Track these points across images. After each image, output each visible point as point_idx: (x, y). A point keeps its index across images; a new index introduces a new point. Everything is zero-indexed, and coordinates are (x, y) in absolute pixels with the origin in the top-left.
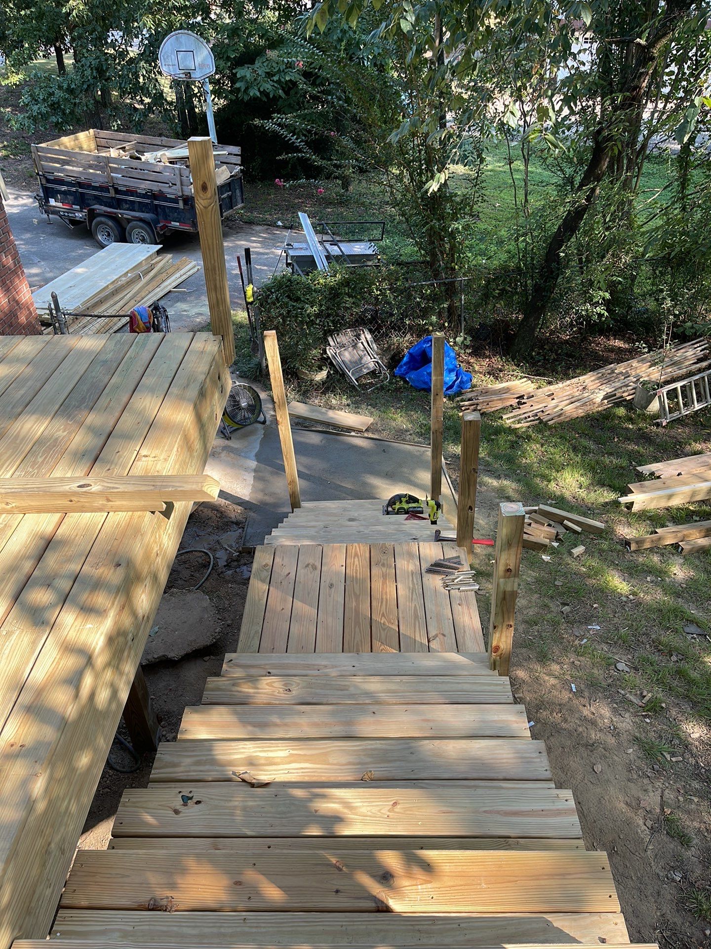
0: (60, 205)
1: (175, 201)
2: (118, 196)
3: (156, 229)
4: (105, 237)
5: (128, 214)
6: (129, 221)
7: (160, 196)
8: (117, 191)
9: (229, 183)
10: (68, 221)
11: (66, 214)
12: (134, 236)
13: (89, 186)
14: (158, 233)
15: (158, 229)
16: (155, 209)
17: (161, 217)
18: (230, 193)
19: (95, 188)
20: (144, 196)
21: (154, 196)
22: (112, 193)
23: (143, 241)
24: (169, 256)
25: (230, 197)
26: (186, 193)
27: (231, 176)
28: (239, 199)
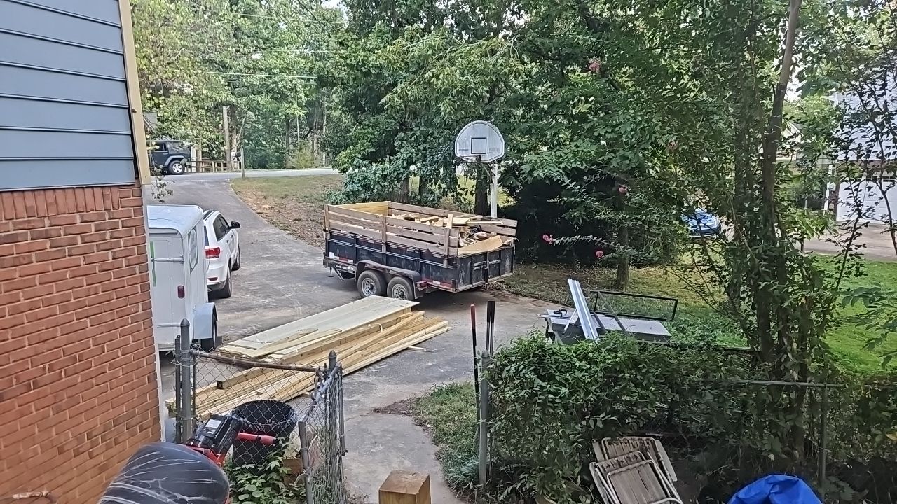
0: (338, 258)
1: (441, 261)
2: (389, 253)
3: (416, 286)
4: (368, 290)
5: (394, 270)
6: (393, 276)
7: (428, 255)
8: (388, 248)
9: (500, 251)
10: (340, 274)
11: (341, 267)
12: (394, 291)
13: (366, 243)
14: (417, 289)
15: (418, 285)
16: (420, 267)
17: (424, 276)
18: (499, 261)
19: (370, 245)
20: (412, 254)
21: (420, 254)
22: (384, 250)
23: (402, 296)
24: (421, 313)
25: (499, 264)
26: (451, 254)
27: (503, 246)
28: (508, 268)
